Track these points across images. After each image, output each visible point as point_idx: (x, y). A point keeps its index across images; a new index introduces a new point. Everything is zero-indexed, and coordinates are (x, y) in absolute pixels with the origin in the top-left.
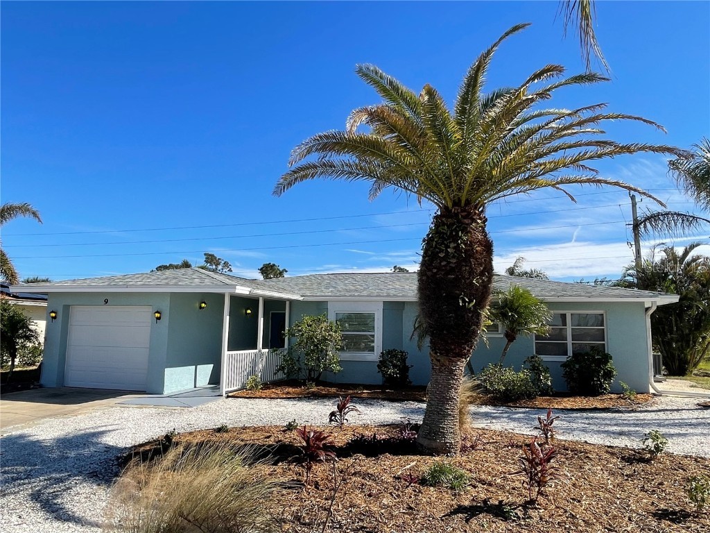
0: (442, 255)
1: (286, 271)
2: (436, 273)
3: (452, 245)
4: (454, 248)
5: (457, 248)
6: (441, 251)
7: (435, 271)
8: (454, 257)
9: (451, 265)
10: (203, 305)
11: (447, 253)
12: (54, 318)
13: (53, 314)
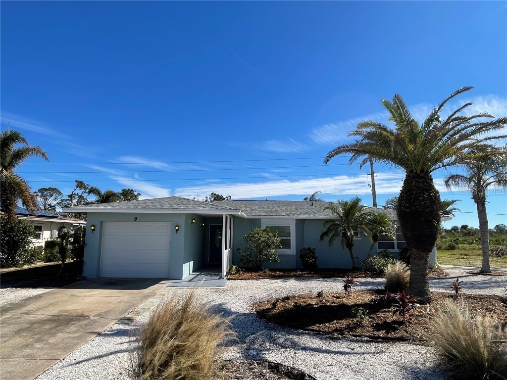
0: (421, 199)
1: (140, 195)
2: (418, 208)
3: (426, 194)
4: (428, 195)
5: (429, 195)
6: (420, 196)
7: (418, 207)
8: (428, 200)
9: (427, 204)
10: (194, 221)
11: (423, 197)
12: (93, 230)
13: (93, 228)
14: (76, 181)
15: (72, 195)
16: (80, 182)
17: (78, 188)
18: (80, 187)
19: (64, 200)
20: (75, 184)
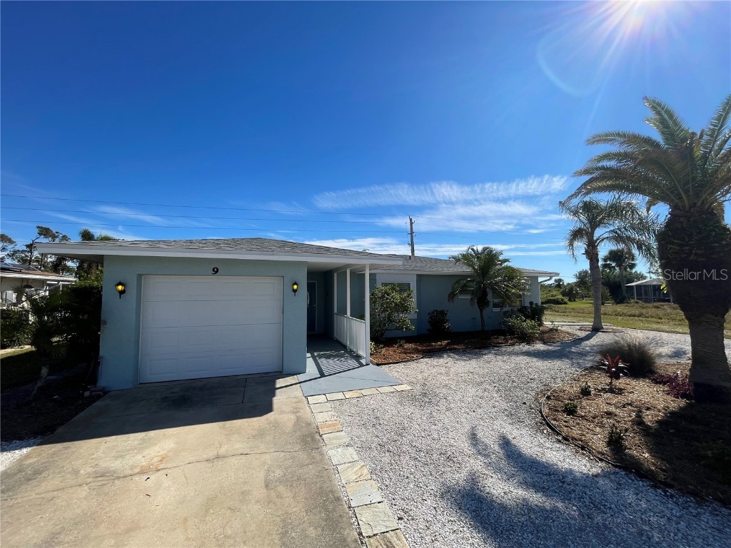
12: (122, 292)
13: (120, 288)
14: (38, 227)
15: (31, 245)
16: (45, 229)
17: (42, 236)
18: (44, 235)
19: (19, 251)
20: (37, 231)
